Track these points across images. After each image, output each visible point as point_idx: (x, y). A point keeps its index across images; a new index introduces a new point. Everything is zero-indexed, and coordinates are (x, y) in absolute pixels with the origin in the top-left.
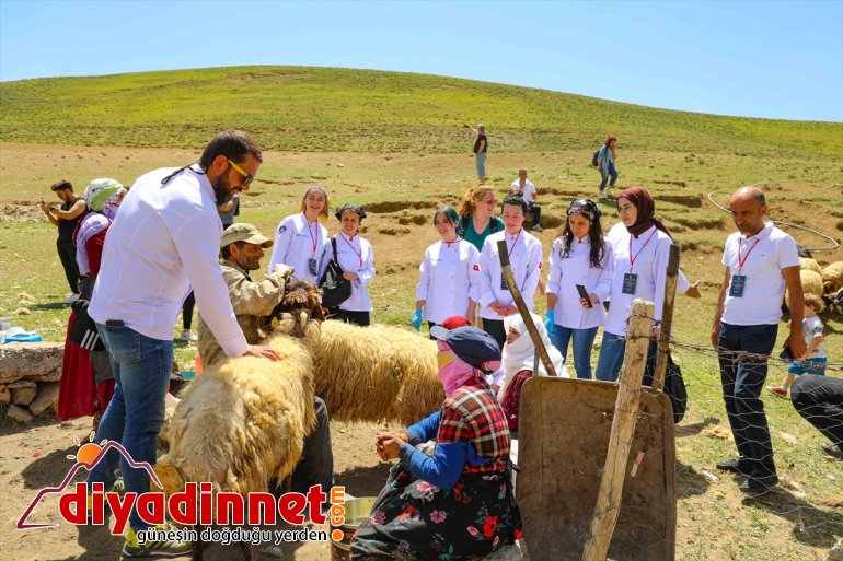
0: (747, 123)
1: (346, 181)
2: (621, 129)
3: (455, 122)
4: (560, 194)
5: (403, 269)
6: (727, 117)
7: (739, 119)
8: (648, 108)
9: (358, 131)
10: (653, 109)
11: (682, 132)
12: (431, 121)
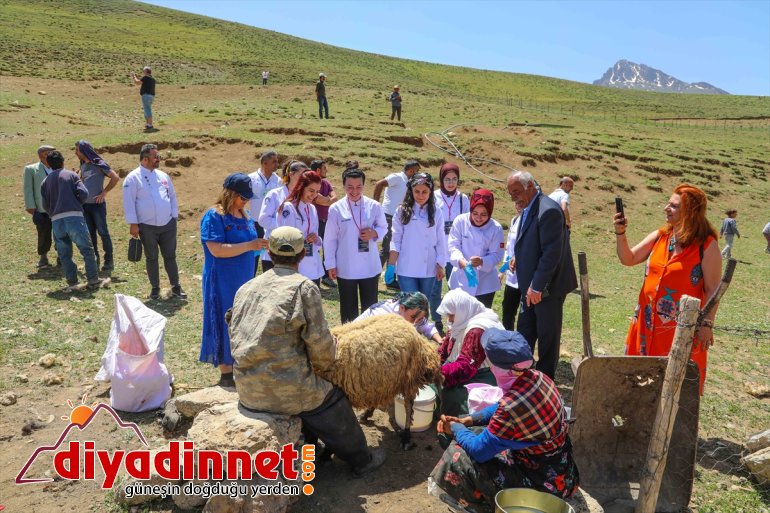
0: (414, 65)
1: (54, 111)
2: (313, 65)
3: (155, 51)
4: (307, 134)
5: (191, 214)
6: (397, 59)
7: (407, 61)
8: (334, 47)
9: (50, 53)
10: (337, 48)
11: (364, 70)
12: (130, 48)
